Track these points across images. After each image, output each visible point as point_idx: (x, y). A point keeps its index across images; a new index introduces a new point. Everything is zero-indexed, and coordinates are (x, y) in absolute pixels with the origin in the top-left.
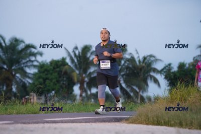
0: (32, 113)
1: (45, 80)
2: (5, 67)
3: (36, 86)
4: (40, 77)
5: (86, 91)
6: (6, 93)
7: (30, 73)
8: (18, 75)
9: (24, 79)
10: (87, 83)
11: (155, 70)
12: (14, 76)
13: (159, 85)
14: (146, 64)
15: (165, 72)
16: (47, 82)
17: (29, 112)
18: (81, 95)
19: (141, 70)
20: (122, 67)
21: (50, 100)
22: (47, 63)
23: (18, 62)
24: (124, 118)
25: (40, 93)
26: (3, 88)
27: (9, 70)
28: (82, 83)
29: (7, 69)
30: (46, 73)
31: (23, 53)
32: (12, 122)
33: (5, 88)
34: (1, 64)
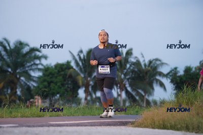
0: (37, 117)
1: (49, 83)
2: (10, 70)
3: (40, 89)
4: (44, 81)
5: (91, 95)
6: (10, 97)
7: (34, 77)
8: (22, 78)
9: (28, 82)
10: (92, 87)
11: (161, 74)
12: (19, 79)
13: (165, 89)
14: (151, 68)
15: (170, 76)
16: (52, 85)
17: (33, 116)
18: (86, 99)
19: (146, 73)
20: (127, 71)
22: (52, 67)
23: (23, 65)
24: (130, 122)
25: (44, 96)
26: (8, 91)
27: (14, 74)
28: (87, 86)
29: (12, 72)
30: (51, 76)
31: (28, 57)
32: (17, 125)
33: (9, 91)
34: (5, 68)
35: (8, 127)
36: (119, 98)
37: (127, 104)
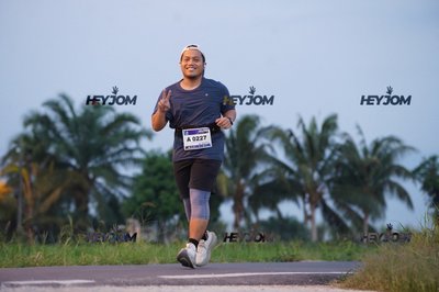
0: (133, 263)
1: (158, 190)
2: (73, 162)
3: (139, 204)
4: (147, 185)
5: (247, 216)
6: (75, 219)
7: (124, 177)
8: (100, 180)
9: (113, 187)
10: (250, 199)
11: (400, 171)
12: (92, 182)
13: (410, 204)
14: (379, 156)
15: (422, 175)
16: (164, 195)
17: (125, 261)
18: (236, 225)
19: (368, 169)
20: (326, 162)
21: (169, 234)
22: (163, 155)
23: (100, 152)
24: (335, 277)
25: (148, 219)
26: (69, 207)
27: (83, 170)
28: (237, 197)
29: (78, 167)
30: (160, 175)
31: (112, 133)
32: (93, 281)
33: (73, 208)
34: (64, 157)
35: (73, 285)
36: (309, 225)
37: (327, 237)
